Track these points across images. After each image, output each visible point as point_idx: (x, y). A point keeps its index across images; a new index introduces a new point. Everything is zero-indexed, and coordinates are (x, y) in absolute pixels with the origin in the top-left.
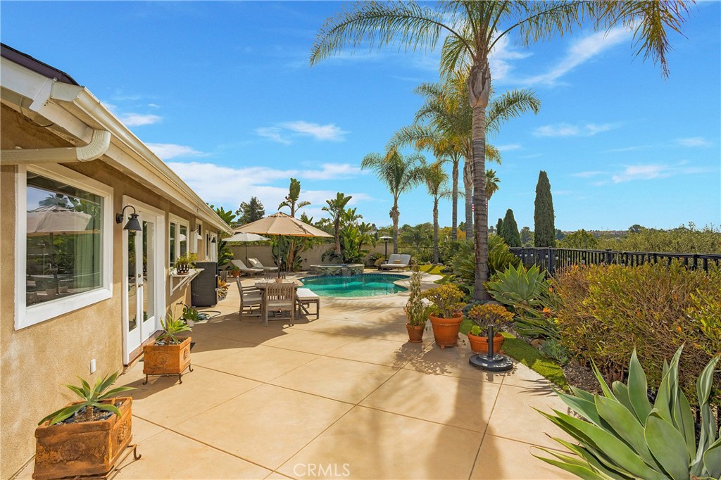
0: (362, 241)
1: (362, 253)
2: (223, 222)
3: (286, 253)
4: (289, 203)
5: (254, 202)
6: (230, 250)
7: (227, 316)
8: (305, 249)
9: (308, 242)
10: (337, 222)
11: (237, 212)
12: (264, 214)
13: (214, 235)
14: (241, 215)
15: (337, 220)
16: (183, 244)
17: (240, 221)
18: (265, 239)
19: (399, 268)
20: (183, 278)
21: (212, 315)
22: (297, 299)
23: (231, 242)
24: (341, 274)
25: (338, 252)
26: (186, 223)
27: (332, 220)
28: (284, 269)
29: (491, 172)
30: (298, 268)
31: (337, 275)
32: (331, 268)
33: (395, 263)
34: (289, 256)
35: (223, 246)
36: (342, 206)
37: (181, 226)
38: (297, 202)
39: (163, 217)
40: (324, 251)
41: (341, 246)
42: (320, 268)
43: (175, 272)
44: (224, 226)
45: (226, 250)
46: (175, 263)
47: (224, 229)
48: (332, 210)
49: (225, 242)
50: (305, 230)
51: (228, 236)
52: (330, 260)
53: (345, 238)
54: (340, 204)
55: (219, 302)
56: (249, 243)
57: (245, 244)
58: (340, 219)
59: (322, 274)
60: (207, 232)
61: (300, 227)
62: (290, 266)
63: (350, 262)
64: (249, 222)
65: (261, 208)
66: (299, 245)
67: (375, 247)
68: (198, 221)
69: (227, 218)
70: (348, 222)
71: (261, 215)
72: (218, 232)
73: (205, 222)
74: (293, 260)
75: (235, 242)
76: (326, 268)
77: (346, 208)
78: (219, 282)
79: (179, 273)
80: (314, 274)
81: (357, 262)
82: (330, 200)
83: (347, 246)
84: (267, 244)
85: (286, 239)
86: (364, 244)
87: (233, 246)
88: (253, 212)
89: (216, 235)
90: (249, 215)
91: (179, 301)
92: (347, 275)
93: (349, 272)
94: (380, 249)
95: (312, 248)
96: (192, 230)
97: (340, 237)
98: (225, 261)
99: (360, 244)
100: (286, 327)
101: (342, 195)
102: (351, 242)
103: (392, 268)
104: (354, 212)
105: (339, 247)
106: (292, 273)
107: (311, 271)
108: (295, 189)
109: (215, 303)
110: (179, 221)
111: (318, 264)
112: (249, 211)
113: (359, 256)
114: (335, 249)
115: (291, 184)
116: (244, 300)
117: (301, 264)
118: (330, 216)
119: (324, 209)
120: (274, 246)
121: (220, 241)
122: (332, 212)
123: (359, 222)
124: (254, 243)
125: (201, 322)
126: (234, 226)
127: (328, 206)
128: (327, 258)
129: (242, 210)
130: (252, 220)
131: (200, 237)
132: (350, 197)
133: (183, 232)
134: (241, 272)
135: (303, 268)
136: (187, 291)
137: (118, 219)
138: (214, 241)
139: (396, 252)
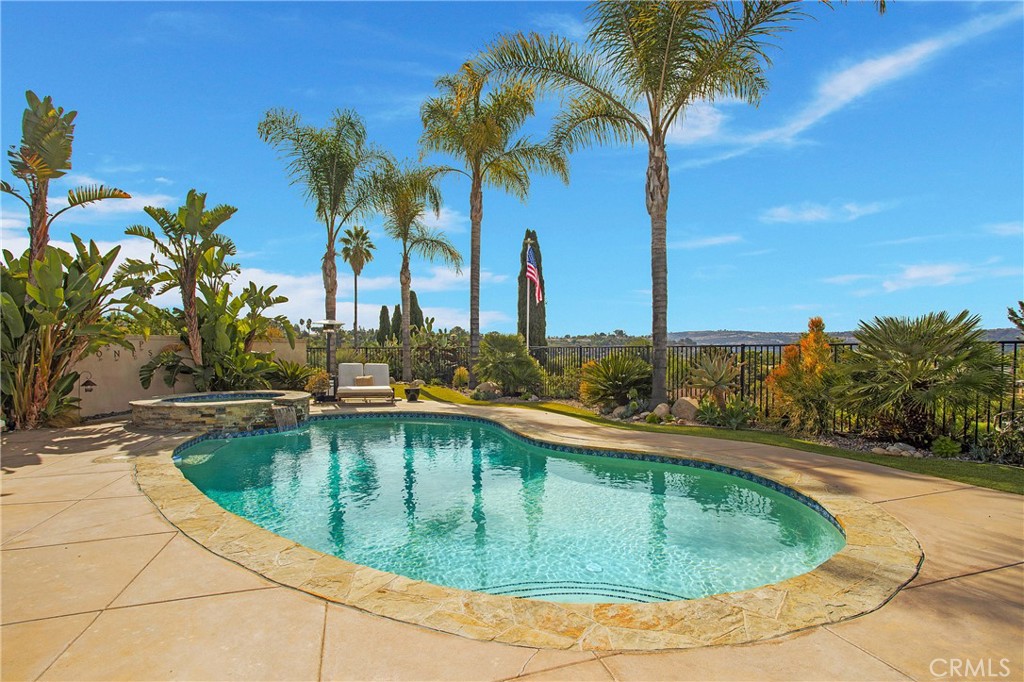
0: (255, 331)
1: (258, 360)
25: (198, 357)
29: (362, 230)
31: (258, 427)
33: (360, 382)
41: (202, 340)
42: (194, 410)
52: (168, 381)
62: (36, 408)
74: (51, 386)
83: (224, 341)
99: (251, 337)
105: (199, 344)
114: (179, 350)
128: (158, 375)
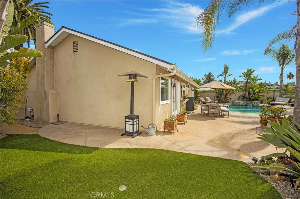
0: (260, 91)
1: (260, 96)
2: (196, 84)
3: (222, 96)
4: (224, 75)
5: (210, 74)
6: (199, 94)
7: (197, 114)
8: (230, 94)
9: (231, 91)
10: (247, 82)
11: (203, 78)
12: (214, 79)
13: (193, 88)
14: (204, 80)
15: (247, 81)
16: (184, 91)
17: (204, 82)
18: (212, 90)
19: (281, 104)
20: (184, 101)
21: (192, 113)
22: (220, 110)
23: (199, 91)
24: (247, 105)
25: (247, 95)
26: (185, 85)
27: (245, 81)
28: (220, 101)
30: (227, 102)
31: (245, 105)
32: (242, 102)
33: (279, 101)
34: (223, 97)
35: (196, 92)
36: (250, 75)
37: (184, 86)
38: (227, 74)
39: (180, 83)
40: (240, 95)
41: (249, 93)
42: (236, 102)
43: (182, 99)
44: (197, 85)
45: (198, 94)
46: (182, 96)
47: (197, 86)
48: (244, 77)
49: (197, 91)
50: (224, 86)
51: (198, 88)
52: (243, 99)
53: (251, 89)
54: (249, 74)
55: (194, 110)
56: (206, 91)
57: (205, 92)
58: (249, 81)
59: (238, 105)
60: (191, 87)
61: (222, 85)
62: (223, 101)
63: (253, 100)
64: (207, 83)
65: (213, 77)
66: (228, 92)
67: (268, 94)
68: (188, 84)
69: (198, 82)
70: (253, 82)
71: (213, 80)
72: (195, 87)
73: (190, 84)
74: (225, 98)
75: (201, 91)
76: (240, 102)
77: (252, 76)
78: (195, 104)
79: (183, 99)
80: (234, 104)
81: (256, 100)
82: (243, 72)
83: (252, 93)
84: (213, 92)
85: (221, 90)
86: (261, 92)
87: (200, 92)
88: (209, 79)
89: (194, 88)
90: (208, 80)
91: (183, 108)
92: (250, 106)
93: (251, 105)
94: (271, 95)
95: (233, 94)
96: (186, 87)
97: (248, 89)
98: (197, 98)
99: (259, 92)
100: (215, 118)
101: (251, 70)
102: (254, 91)
103: (277, 104)
104: (256, 77)
105: (248, 93)
106: (224, 104)
107: (233, 103)
108: (226, 69)
109: (193, 110)
110: (183, 84)
111: (236, 101)
112: (208, 78)
113: (258, 98)
114: (245, 94)
115: (225, 67)
116: (202, 109)
117: (228, 100)
118: (243, 80)
119: (240, 76)
120: (216, 92)
121: (195, 90)
122: (244, 78)
123: (259, 82)
124: (208, 91)
125: (189, 114)
126: (201, 85)
127: (243, 75)
128: (241, 98)
129: (205, 77)
130: (209, 82)
131: (189, 89)
132: (254, 71)
133: (184, 87)
134: (203, 102)
135: (229, 102)
136: (185, 105)
137: (171, 85)
138: (193, 90)
139: (281, 96)
